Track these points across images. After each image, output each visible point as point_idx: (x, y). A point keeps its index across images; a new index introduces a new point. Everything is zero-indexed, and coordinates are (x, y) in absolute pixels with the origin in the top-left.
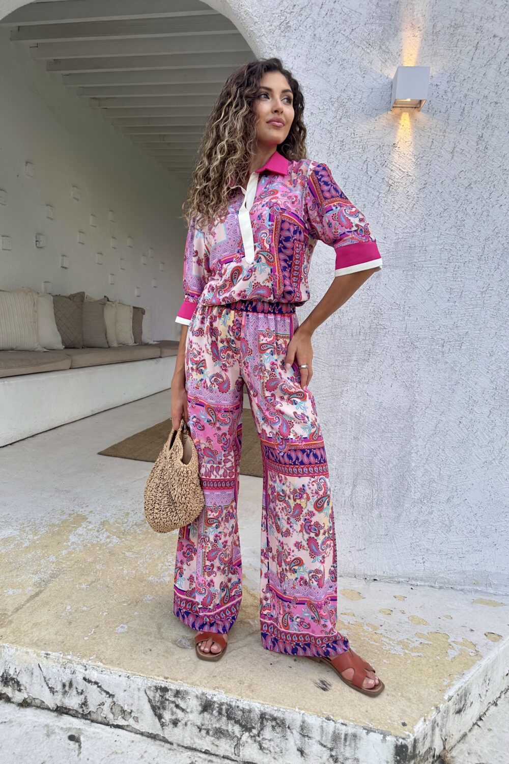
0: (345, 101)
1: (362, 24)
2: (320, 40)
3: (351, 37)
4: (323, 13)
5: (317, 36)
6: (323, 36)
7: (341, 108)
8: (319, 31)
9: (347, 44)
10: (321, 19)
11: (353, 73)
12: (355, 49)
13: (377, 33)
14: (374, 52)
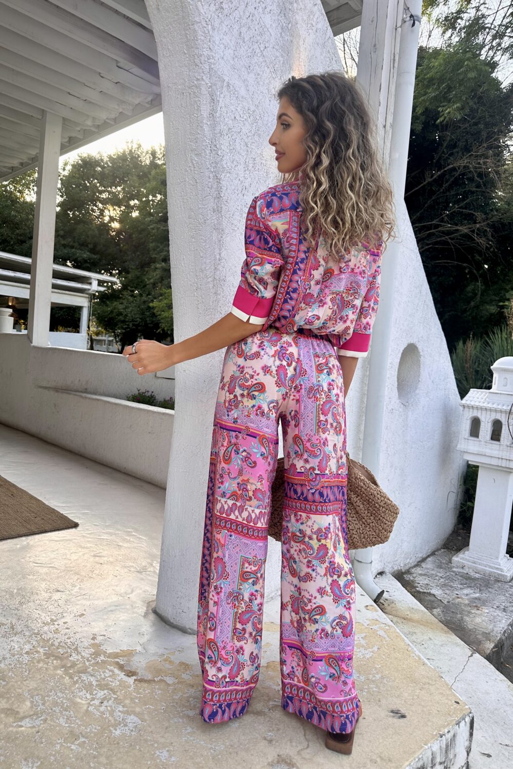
0: (258, 118)
1: (271, 46)
2: (244, 42)
3: (264, 54)
4: (248, 14)
5: (242, 34)
6: (246, 39)
7: (255, 124)
8: (244, 30)
9: (261, 59)
10: (244, 18)
11: (264, 92)
12: (266, 68)
13: (279, 62)
14: (277, 79)
